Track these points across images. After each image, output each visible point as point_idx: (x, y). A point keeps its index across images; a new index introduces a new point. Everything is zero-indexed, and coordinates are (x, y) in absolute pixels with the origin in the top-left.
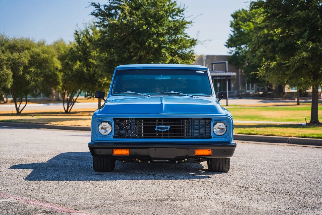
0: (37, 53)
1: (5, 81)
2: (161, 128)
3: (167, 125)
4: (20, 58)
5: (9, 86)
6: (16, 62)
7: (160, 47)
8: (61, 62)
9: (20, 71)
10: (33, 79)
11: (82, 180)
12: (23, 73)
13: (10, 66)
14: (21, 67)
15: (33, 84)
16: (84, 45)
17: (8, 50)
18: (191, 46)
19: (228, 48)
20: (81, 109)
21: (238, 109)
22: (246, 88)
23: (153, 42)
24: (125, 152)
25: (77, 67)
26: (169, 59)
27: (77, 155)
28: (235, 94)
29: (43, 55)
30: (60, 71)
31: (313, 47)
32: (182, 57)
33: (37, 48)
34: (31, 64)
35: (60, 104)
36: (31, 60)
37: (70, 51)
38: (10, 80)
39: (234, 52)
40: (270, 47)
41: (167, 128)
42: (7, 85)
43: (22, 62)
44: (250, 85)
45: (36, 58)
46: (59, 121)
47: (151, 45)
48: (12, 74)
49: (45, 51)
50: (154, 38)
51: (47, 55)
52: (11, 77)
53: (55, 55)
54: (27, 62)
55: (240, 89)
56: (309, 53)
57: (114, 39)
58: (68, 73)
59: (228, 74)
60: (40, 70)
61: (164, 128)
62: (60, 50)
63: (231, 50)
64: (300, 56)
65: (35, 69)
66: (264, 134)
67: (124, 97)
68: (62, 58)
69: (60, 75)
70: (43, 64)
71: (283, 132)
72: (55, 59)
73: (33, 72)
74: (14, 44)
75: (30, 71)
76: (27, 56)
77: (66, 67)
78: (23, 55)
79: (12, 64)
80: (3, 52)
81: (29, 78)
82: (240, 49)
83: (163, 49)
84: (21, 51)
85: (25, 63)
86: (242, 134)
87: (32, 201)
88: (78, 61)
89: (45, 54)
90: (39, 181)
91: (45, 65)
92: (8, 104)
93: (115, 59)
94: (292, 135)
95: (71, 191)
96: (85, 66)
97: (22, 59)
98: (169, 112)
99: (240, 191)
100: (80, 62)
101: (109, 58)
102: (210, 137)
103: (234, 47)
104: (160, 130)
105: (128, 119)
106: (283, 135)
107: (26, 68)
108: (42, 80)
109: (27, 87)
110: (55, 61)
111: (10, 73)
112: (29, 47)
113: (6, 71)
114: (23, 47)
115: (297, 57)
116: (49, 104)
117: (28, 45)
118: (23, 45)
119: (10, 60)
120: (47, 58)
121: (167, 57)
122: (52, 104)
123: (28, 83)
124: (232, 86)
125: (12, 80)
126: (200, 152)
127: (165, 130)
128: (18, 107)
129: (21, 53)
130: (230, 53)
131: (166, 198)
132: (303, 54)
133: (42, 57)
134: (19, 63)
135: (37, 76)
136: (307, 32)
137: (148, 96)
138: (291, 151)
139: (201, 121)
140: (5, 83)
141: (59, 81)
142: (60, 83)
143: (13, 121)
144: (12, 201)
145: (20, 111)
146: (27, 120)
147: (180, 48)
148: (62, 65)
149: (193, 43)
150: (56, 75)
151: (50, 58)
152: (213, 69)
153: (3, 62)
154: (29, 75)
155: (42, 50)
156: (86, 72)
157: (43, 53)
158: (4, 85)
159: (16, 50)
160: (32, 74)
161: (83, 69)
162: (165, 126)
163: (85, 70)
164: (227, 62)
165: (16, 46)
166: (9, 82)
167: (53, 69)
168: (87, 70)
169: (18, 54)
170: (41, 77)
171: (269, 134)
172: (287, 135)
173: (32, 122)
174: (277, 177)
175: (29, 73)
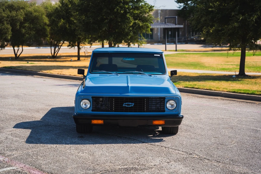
0: (30, 12)
1: (6, 33)
2: (128, 105)
3: (132, 102)
4: (17, 16)
5: (9, 38)
6: (14, 18)
7: (126, 13)
8: (48, 19)
9: (17, 26)
10: (27, 32)
11: (68, 144)
12: (19, 28)
13: (9, 21)
14: (18, 22)
15: (27, 36)
16: (67, 6)
17: (7, 9)
18: (149, 11)
19: (178, 3)
20: (65, 53)
21: (185, 55)
22: (191, 35)
23: (120, 9)
24: (100, 122)
25: (61, 24)
26: (133, 22)
27: (64, 111)
28: (182, 40)
29: (34, 13)
30: (48, 26)
31: (243, 19)
32: (143, 20)
33: (30, 7)
34: (26, 20)
35: (48, 47)
36: (26, 18)
37: (56, 10)
38: (10, 33)
39: (182, 7)
40: (210, 17)
41: (132, 105)
42: (7, 37)
43: (19, 19)
44: (194, 33)
45: (29, 16)
46: (49, 69)
47: (119, 11)
48: (11, 28)
49: (36, 10)
50: (121, 5)
51: (38, 14)
52: (10, 30)
53: (44, 14)
54: (22, 19)
55: (186, 35)
56: (239, 23)
57: (90, 6)
58: (55, 28)
59: (177, 26)
60: (33, 25)
61: (129, 105)
62: (48, 9)
63: (180, 5)
64: (233, 26)
65: (29, 24)
66: (204, 89)
67: (99, 75)
68: (49, 16)
69: (48, 29)
70: (35, 21)
71: (218, 87)
72: (44, 16)
73: (27, 27)
74: (12, 4)
75: (24, 26)
76: (22, 14)
77: (53, 23)
78: (19, 13)
79: (11, 21)
80: (4, 11)
81: (24, 31)
82: (187, 4)
83: (128, 14)
84: (18, 10)
85: (21, 20)
86: (187, 87)
87: (32, 170)
88: (62, 19)
89: (37, 13)
90: (36, 145)
91: (36, 21)
92: (8, 47)
93: (91, 21)
94: (225, 90)
95: (61, 157)
96: (67, 23)
97: (18, 16)
98: (134, 93)
99: (186, 158)
100: (64, 20)
101: (86, 20)
102: (164, 111)
103: (182, 3)
104: (127, 106)
105: (102, 98)
106: (218, 90)
107: (22, 23)
108: (34, 33)
109: (23, 38)
110: (44, 18)
111: (9, 27)
112: (23, 6)
113: (6, 26)
114: (19, 7)
115: (230, 27)
116: (40, 47)
117: (23, 5)
118: (19, 5)
119: (9, 17)
120: (38, 15)
121: (131, 21)
122: (42, 47)
123: (24, 35)
124: (180, 33)
125: (11, 33)
126: (156, 122)
127: (130, 106)
128: (16, 53)
129: (18, 11)
130: (179, 8)
131: (131, 167)
132: (235, 24)
133: (34, 15)
134: (16, 19)
135: (31, 30)
136: (238, 6)
137: (118, 75)
138: (224, 107)
139: (157, 100)
140: (5, 35)
141: (47, 34)
142: (48, 35)
143: (13, 68)
144: (18, 170)
145: (18, 56)
146: (24, 67)
147: (141, 13)
148: (50, 21)
149: (151, 9)
150: (45, 29)
151: (40, 16)
152: (166, 22)
153: (4, 19)
154: (24, 29)
155: (34, 10)
156: (68, 28)
157: (35, 12)
158: (5, 37)
159: (14, 9)
160: (26, 28)
161: (66, 25)
162: (130, 103)
163: (67, 26)
164: (177, 17)
165: (14, 6)
166: (9, 34)
167: (43, 24)
168: (69, 26)
169: (15, 12)
170: (34, 31)
171: (208, 88)
172: (221, 90)
173: (27, 69)
174: (213, 140)
175: (24, 27)
